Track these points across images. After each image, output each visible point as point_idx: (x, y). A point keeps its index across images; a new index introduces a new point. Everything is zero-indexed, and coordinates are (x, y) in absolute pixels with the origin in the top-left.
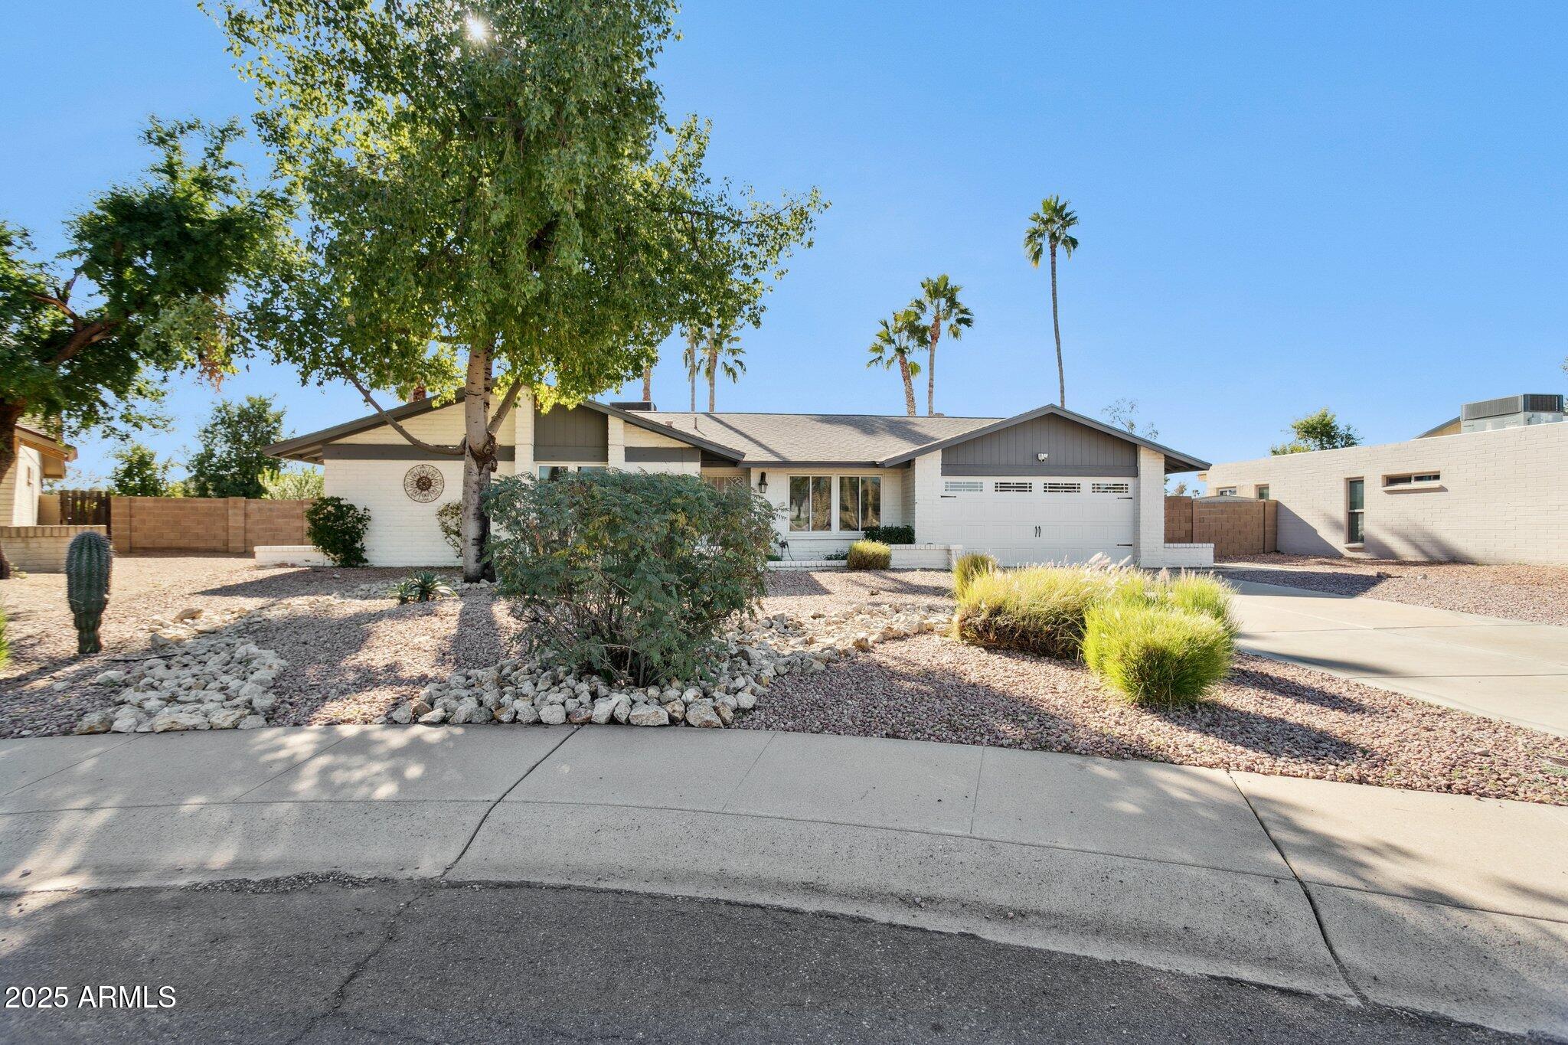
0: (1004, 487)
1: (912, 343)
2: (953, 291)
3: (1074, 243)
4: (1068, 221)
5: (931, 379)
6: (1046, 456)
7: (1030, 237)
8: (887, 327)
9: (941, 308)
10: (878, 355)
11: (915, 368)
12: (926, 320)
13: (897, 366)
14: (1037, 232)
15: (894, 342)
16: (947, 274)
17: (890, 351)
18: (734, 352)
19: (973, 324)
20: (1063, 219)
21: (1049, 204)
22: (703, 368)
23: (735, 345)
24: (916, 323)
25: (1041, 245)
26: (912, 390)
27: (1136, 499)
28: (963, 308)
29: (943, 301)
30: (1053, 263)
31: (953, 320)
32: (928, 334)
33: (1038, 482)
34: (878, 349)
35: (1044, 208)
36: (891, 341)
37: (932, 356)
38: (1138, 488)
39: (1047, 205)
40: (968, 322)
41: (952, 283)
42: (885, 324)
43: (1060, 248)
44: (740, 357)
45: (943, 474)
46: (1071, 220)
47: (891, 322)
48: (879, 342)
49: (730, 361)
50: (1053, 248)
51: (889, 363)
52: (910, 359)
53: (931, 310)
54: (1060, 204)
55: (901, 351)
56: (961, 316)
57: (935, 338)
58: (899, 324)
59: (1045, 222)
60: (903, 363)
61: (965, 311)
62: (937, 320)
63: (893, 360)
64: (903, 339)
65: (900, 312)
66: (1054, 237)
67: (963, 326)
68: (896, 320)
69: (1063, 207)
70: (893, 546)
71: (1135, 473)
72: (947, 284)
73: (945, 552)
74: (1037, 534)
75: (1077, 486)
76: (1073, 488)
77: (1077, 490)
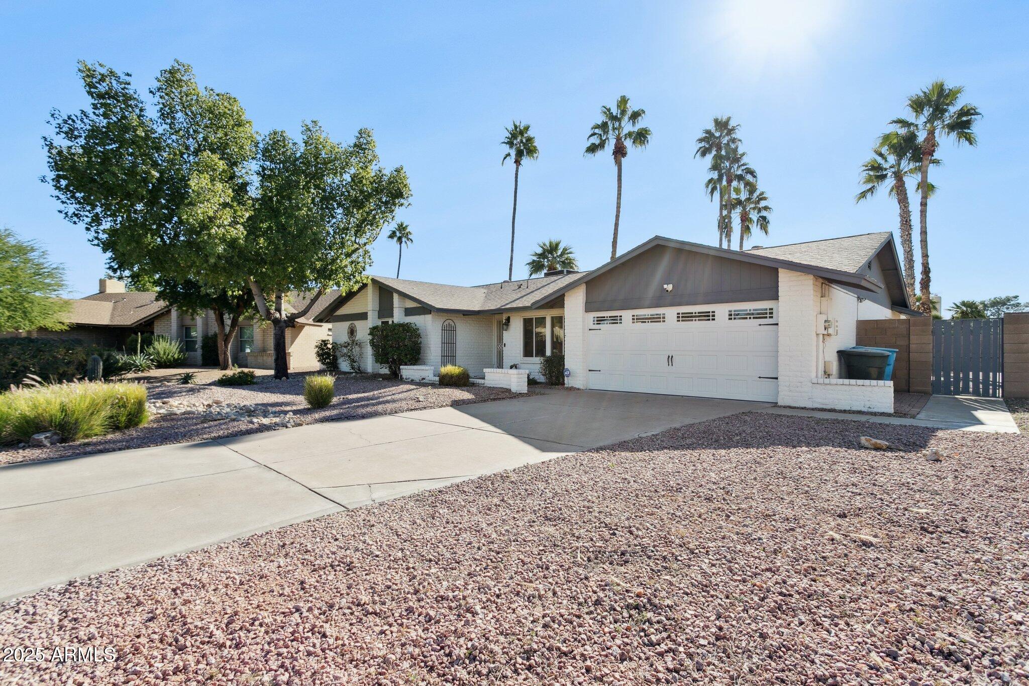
0: (641, 319)
6: (671, 286)
33: (671, 313)
45: (588, 310)
74: (670, 364)
75: (711, 314)
76: (708, 316)
77: (711, 318)
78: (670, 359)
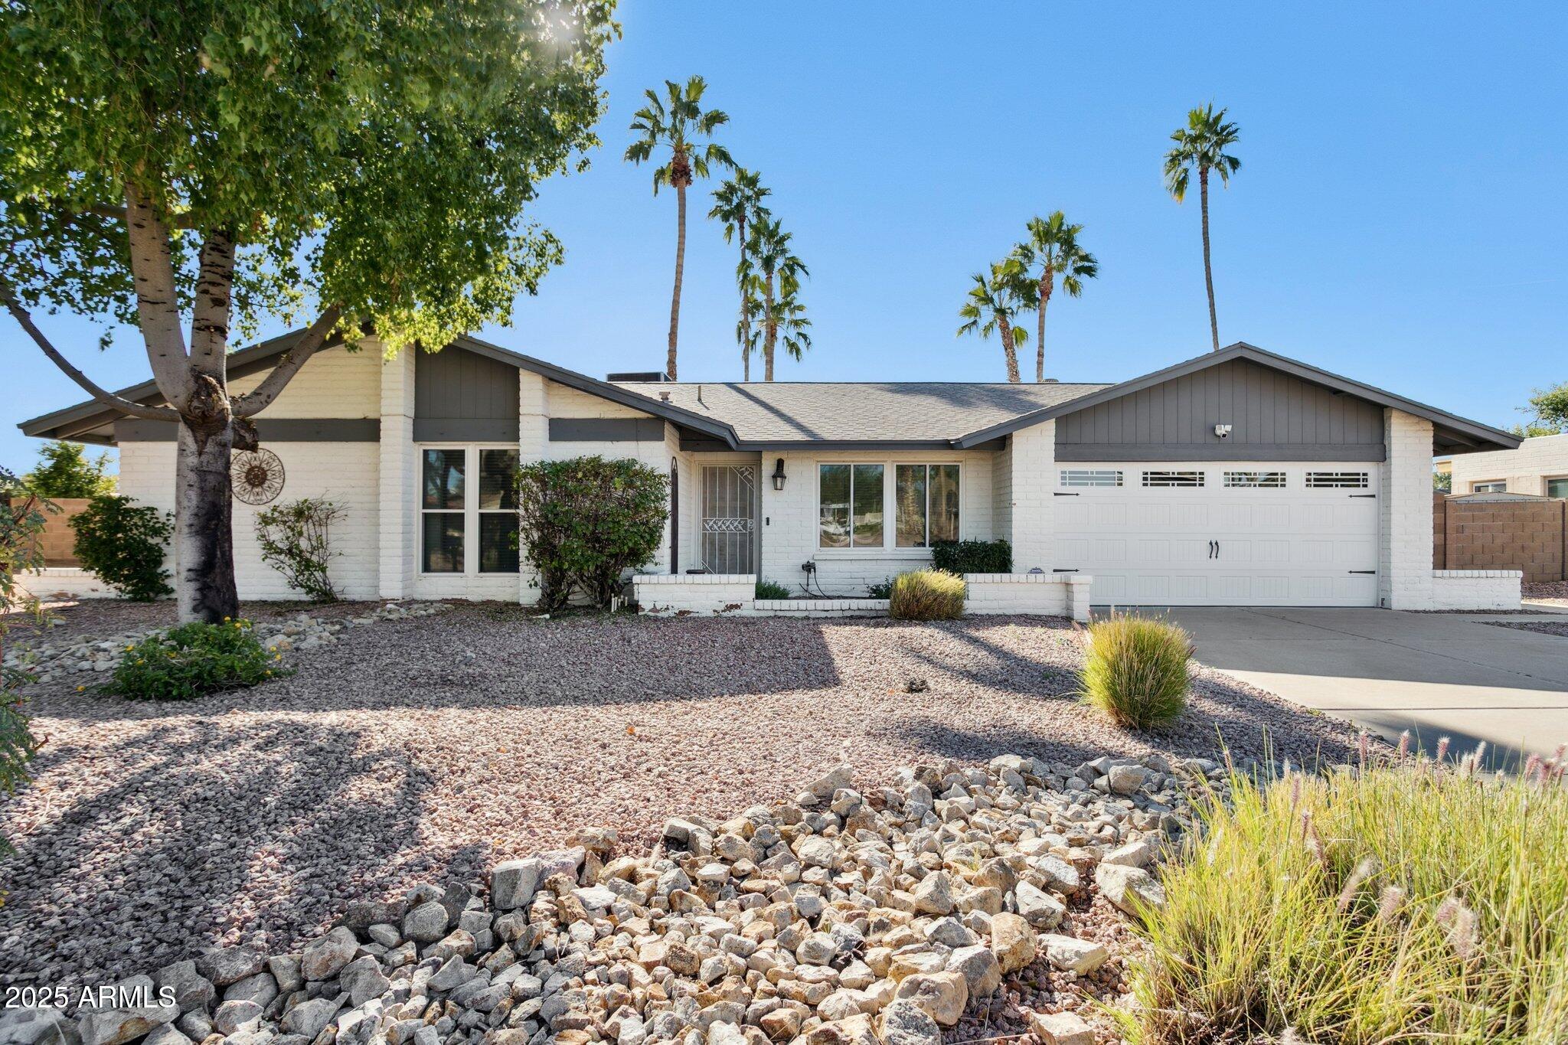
0: (1159, 479)
1: (1015, 303)
2: (1070, 232)
3: (1234, 163)
4: (1224, 135)
5: (1041, 346)
6: (1229, 428)
7: (1171, 161)
8: (983, 283)
9: (1054, 254)
10: (972, 319)
11: (1021, 335)
12: (1035, 272)
13: (997, 332)
14: (1181, 154)
15: (992, 300)
16: (1062, 212)
17: (987, 314)
18: (796, 323)
19: (1099, 273)
20: (1218, 134)
21: (1198, 116)
22: (761, 343)
23: (799, 315)
24: (1021, 277)
25: (1186, 171)
26: (1015, 361)
27: (1383, 498)
28: (1082, 253)
29: (1056, 247)
30: (1204, 193)
31: (1069, 271)
32: (1037, 289)
33: (1215, 472)
34: (972, 312)
35: (1192, 121)
36: (988, 300)
37: (1042, 317)
38: (1386, 480)
39: (1195, 118)
40: (1090, 271)
41: (1068, 222)
42: (981, 280)
43: (1213, 173)
44: (805, 329)
45: (1059, 458)
46: (1229, 134)
47: (988, 277)
48: (973, 301)
49: (792, 333)
50: (1204, 174)
51: (988, 328)
52: (1013, 323)
53: (1040, 257)
54: (1214, 114)
55: (1001, 312)
56: (1080, 264)
57: (1046, 294)
58: (999, 278)
59: (1194, 140)
60: (1004, 328)
61: (1085, 258)
62: (1049, 270)
63: (991, 325)
64: (1006, 298)
65: (1000, 263)
66: (1205, 158)
67: (1084, 278)
68: (994, 273)
69: (1218, 119)
70: (971, 577)
71: (1381, 455)
72: (1061, 224)
73: (1062, 588)
74: (1214, 554)
75: (1279, 477)
76: (1273, 480)
77: (1279, 483)
78: (1214, 546)
